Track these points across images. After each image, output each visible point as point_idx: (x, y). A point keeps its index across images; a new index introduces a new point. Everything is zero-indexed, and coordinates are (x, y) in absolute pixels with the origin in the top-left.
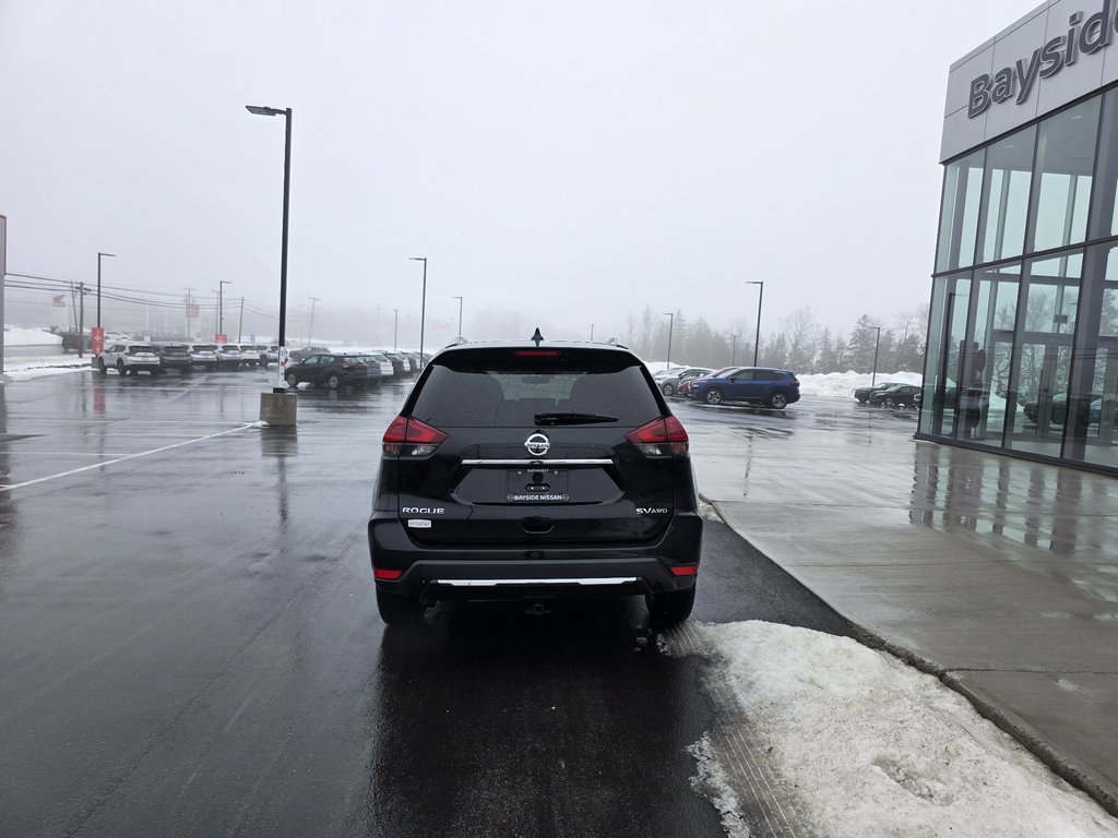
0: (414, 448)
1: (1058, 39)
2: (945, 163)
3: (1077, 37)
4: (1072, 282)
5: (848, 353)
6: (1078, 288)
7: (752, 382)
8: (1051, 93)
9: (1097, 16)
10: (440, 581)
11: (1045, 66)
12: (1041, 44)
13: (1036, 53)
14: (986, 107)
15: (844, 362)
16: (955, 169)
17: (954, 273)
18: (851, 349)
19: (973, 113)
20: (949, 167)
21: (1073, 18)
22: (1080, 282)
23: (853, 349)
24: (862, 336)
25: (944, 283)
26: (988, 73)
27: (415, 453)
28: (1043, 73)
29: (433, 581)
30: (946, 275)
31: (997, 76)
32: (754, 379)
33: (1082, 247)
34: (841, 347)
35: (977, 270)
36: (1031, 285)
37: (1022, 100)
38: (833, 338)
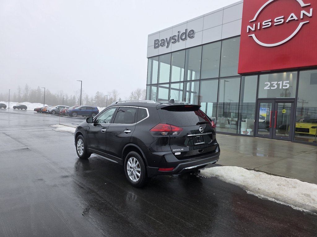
0: (173, 133)
1: (175, 36)
2: (148, 58)
3: (180, 36)
4: (181, 90)
5: (94, 102)
6: (182, 92)
7: (86, 110)
8: (174, 47)
9: (184, 33)
10: (186, 168)
11: (173, 41)
12: (171, 36)
13: (170, 37)
14: (158, 47)
15: (93, 104)
16: (150, 60)
17: (151, 85)
18: (95, 101)
19: (155, 47)
20: (149, 59)
21: (179, 32)
22: (183, 91)
23: (95, 100)
24: (97, 97)
25: (149, 87)
26: (159, 39)
27: (173, 134)
28: (172, 42)
29: (184, 169)
30: (150, 85)
31: (161, 40)
32: (87, 109)
33: (183, 82)
34: (92, 100)
35: (158, 85)
36: (171, 90)
37: (167, 47)
38: (89, 97)
